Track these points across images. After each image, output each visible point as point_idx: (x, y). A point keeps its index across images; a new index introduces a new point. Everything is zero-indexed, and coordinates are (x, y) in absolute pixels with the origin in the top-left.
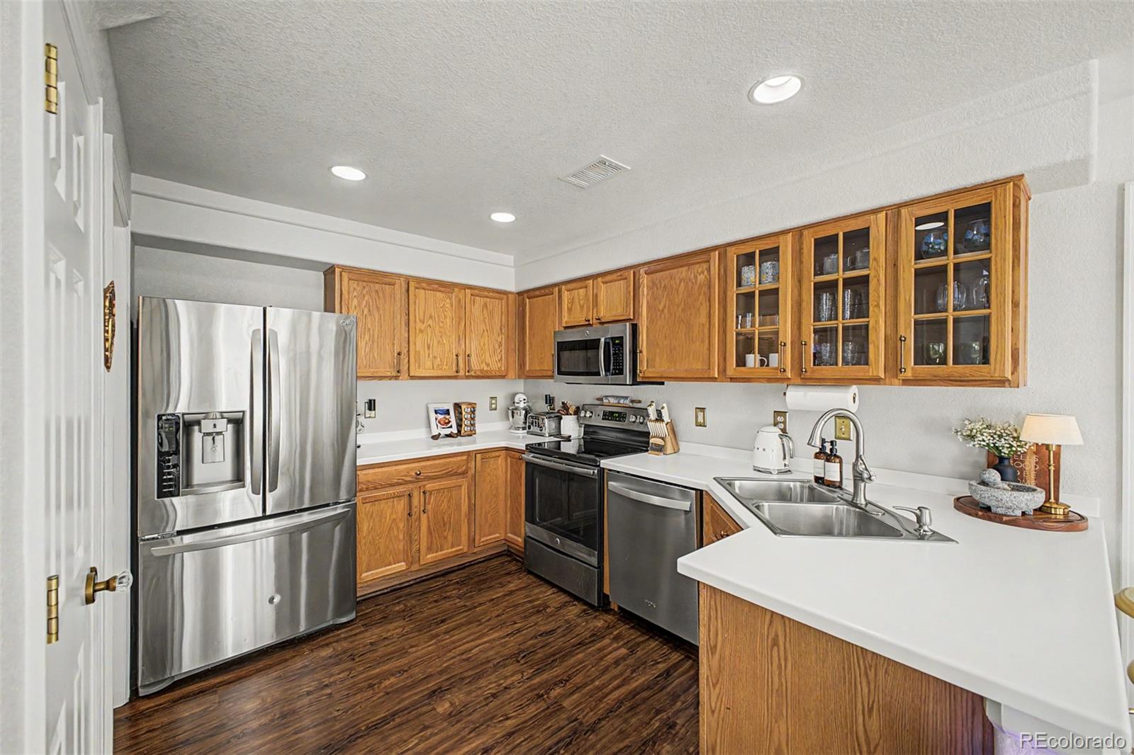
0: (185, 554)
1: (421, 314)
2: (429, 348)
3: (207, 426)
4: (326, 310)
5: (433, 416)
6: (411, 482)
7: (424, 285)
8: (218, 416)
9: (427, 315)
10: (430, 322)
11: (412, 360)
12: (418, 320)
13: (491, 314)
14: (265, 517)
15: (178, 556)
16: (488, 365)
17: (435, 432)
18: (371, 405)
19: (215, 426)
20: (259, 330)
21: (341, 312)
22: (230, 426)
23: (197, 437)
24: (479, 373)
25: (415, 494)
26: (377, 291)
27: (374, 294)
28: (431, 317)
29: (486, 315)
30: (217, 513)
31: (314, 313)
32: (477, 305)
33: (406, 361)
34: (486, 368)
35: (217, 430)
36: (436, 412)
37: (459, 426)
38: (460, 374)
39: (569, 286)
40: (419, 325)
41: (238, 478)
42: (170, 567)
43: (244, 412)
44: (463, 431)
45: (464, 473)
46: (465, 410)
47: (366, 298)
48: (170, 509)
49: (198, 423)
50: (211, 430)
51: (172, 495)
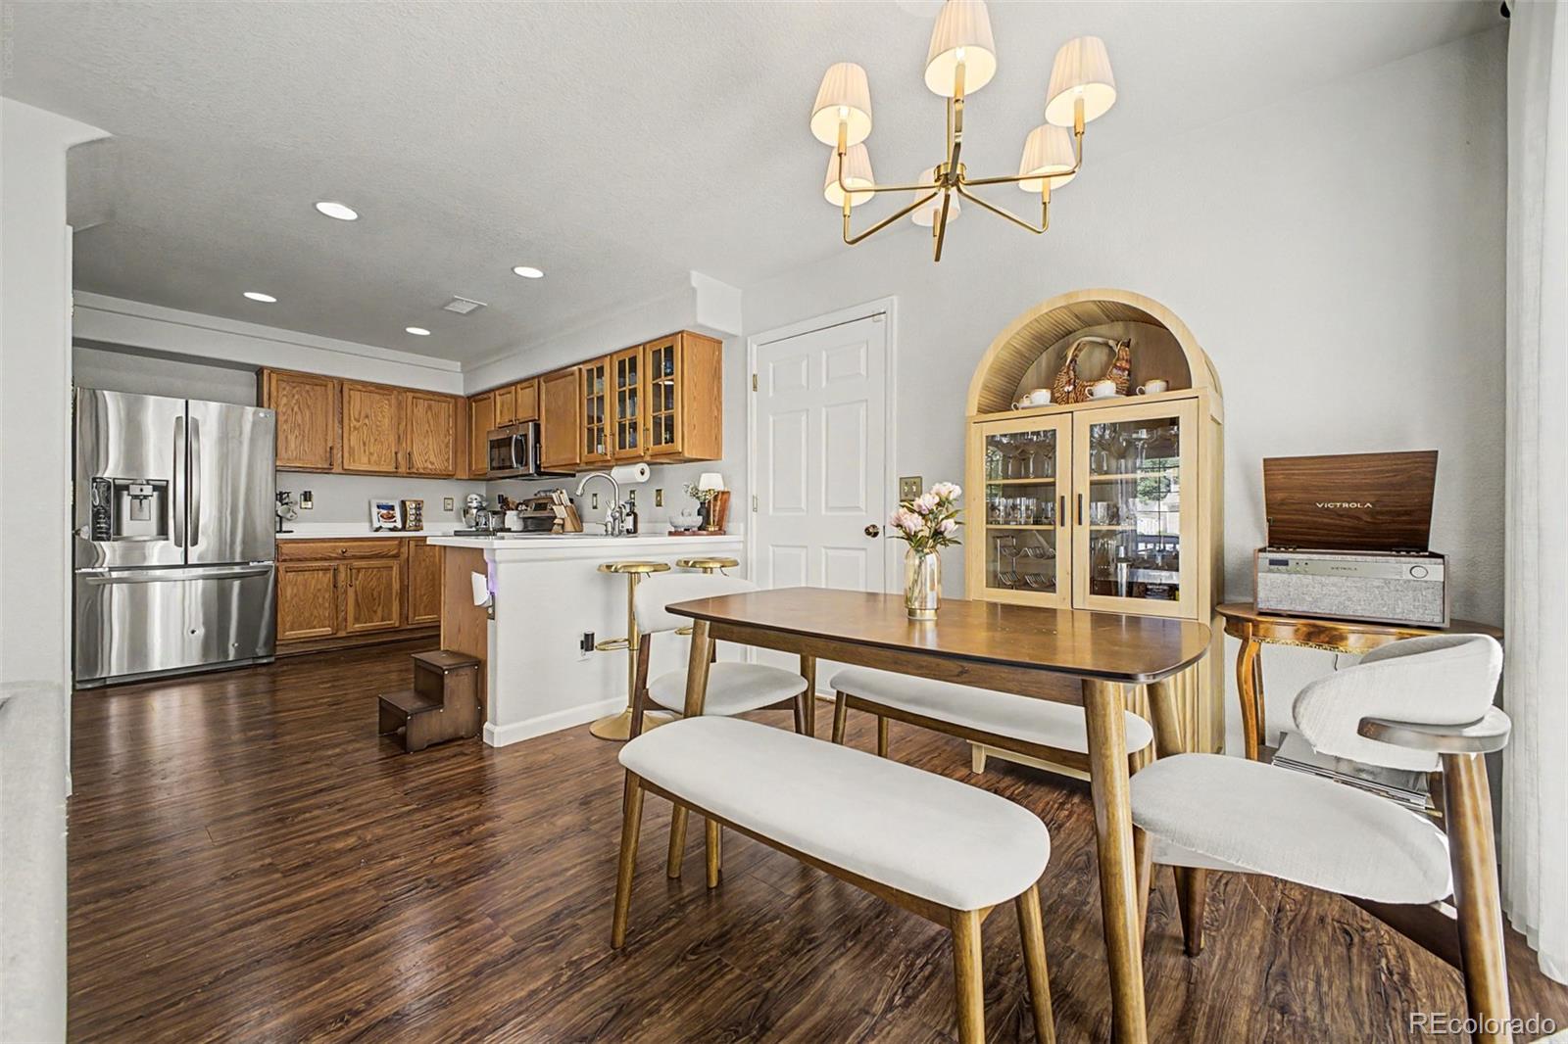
0: (114, 585)
1: (357, 413)
2: (364, 444)
3: (135, 490)
4: (258, 406)
5: (375, 510)
6: (336, 559)
7: (360, 387)
8: (145, 482)
9: (363, 414)
10: (367, 421)
11: (346, 455)
12: (352, 418)
13: (436, 416)
14: (186, 565)
15: (108, 586)
16: (432, 464)
17: (376, 525)
18: (307, 496)
19: (142, 490)
20: (181, 417)
21: (269, 407)
22: (155, 494)
23: (126, 500)
24: (422, 471)
25: (342, 569)
26: (308, 391)
27: (304, 394)
28: (367, 417)
29: (430, 417)
30: (144, 558)
31: (248, 408)
32: (420, 407)
33: (340, 455)
34: (430, 466)
35: (144, 493)
36: (378, 507)
37: (404, 522)
38: (400, 470)
39: (502, 391)
40: (354, 423)
41: (163, 531)
42: (99, 594)
43: (167, 481)
44: (407, 526)
45: (396, 556)
46: (411, 506)
47: (296, 397)
48: (99, 550)
49: (127, 488)
50: (138, 493)
51: (103, 539)
